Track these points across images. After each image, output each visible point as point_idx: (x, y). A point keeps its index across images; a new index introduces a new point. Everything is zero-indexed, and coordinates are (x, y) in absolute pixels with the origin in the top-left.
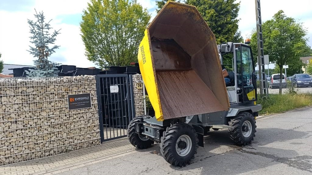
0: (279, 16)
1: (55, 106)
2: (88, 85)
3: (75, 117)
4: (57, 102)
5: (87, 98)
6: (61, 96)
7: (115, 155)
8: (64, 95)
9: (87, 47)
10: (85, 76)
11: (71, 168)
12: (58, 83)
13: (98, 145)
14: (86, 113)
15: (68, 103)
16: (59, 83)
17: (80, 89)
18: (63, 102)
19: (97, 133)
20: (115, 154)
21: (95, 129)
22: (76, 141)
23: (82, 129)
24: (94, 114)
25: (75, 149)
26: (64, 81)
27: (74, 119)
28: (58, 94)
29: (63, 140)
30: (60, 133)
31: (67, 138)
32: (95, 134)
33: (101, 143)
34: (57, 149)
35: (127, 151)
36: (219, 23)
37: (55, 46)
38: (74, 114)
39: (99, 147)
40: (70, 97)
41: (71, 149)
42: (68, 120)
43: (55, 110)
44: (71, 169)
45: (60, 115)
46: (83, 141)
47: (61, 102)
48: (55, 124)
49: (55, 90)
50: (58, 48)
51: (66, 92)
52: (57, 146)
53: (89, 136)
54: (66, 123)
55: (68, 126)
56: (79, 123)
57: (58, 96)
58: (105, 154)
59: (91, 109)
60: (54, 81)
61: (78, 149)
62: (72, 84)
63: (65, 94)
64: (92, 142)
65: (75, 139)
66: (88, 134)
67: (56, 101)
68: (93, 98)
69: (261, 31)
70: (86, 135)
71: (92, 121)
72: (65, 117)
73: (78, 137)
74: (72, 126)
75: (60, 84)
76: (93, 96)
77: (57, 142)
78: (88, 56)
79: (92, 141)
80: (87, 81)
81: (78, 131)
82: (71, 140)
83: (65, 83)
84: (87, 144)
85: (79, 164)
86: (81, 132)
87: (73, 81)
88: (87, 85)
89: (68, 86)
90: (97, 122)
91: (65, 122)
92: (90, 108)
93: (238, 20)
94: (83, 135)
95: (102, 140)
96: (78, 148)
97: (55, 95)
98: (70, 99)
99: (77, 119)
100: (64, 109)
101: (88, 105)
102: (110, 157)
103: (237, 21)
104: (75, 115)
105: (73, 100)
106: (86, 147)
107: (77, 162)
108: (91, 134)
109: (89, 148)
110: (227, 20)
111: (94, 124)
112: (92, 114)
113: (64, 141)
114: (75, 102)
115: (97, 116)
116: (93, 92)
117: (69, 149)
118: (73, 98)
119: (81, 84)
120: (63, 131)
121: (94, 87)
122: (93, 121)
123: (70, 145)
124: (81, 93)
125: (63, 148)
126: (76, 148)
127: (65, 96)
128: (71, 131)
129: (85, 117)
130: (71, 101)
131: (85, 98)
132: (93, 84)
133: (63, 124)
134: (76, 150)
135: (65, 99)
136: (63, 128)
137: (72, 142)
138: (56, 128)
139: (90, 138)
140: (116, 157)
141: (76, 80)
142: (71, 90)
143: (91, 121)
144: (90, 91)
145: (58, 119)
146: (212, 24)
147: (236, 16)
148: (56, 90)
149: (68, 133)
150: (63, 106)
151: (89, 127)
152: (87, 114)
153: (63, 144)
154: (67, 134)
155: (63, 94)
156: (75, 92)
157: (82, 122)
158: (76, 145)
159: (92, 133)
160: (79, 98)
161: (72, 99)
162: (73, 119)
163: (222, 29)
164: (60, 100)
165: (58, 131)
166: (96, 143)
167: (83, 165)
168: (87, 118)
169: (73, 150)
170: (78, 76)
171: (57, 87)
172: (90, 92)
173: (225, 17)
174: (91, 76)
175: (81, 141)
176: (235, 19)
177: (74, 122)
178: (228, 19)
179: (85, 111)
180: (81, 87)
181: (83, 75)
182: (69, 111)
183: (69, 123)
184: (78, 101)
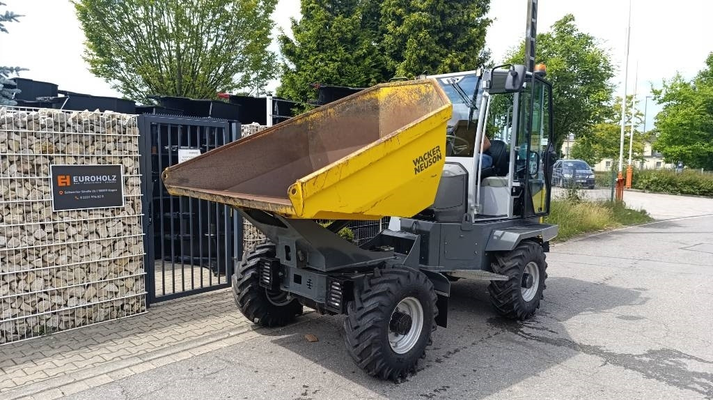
0: (564, 25)
1: (10, 196)
2: (115, 141)
3: (72, 231)
4: (16, 185)
5: (111, 178)
6: (29, 167)
7: (199, 344)
8: (39, 166)
9: (91, 39)
10: (108, 113)
11: (67, 387)
12: (20, 125)
13: (138, 312)
14: (108, 221)
15: (51, 189)
16: (25, 128)
17: (90, 150)
18: (36, 187)
19: (136, 280)
20: (196, 340)
21: (132, 267)
22: (72, 303)
23: (94, 268)
24: (130, 225)
25: (71, 324)
26: (42, 122)
27: (69, 237)
28: (19, 160)
29: (34, 299)
30: (22, 277)
31: (46, 293)
32: (130, 283)
33: (148, 307)
34: (12, 325)
35: (232, 334)
36: (450, 21)
37: (7, 12)
38: (68, 223)
39: (143, 319)
40: (57, 171)
41: (56, 325)
42: (50, 240)
43: (8, 207)
44: (69, 390)
45: (25, 224)
46: (95, 301)
47: (28, 185)
48: (9, 251)
49: (9, 148)
50: (17, 21)
51: (45, 157)
52: (13, 317)
53: (112, 288)
54: (44, 248)
55: (51, 259)
56: (84, 251)
57: (19, 166)
58: (166, 340)
59: (123, 210)
60: (8, 119)
61: (80, 325)
62: (66, 132)
63: (41, 161)
64: (122, 306)
65: (71, 297)
66: (111, 282)
67: (12, 181)
68: (130, 181)
69: (532, 54)
70: (103, 285)
71: (123, 247)
72: (40, 230)
73: (80, 292)
74: (63, 259)
75: (27, 131)
76: (128, 175)
77: (13, 305)
78: (93, 63)
79: (121, 303)
80: (114, 130)
81: (79, 273)
82: (57, 299)
83: (43, 127)
84: (107, 310)
85: (91, 375)
86: (91, 276)
87: (69, 126)
88: (112, 140)
89: (54, 140)
90: (139, 250)
91: (40, 245)
92: (119, 209)
93: (491, 21)
94: (94, 285)
95: (151, 299)
96: (78, 322)
97: (8, 164)
98: (59, 178)
99: (79, 239)
100: (37, 207)
101: (112, 199)
102: (187, 352)
103: (486, 23)
104: (74, 226)
105: (68, 180)
106: (102, 319)
107: (85, 369)
108: (119, 283)
109: (111, 323)
110: (469, 16)
111: (128, 255)
112: (124, 224)
113: (34, 301)
114: (73, 186)
115: (138, 231)
116: (128, 163)
117: (50, 324)
118: (68, 177)
119: (93, 137)
120: (33, 272)
121: (133, 147)
122: (126, 245)
123: (55, 313)
124: (94, 163)
125: (32, 322)
126: (74, 321)
127: (42, 169)
128: (60, 274)
129: (103, 233)
130: (60, 184)
131: (105, 178)
132: (130, 141)
133: (34, 251)
134: (73, 326)
135: (43, 176)
136: (34, 263)
137: (60, 305)
138: (9, 262)
139: (116, 293)
140: (203, 350)
141: (79, 123)
142: (63, 152)
143: (120, 246)
144: (121, 158)
145: (16, 236)
146: (435, 21)
147: (485, 11)
148: (14, 149)
149: (49, 278)
150: (35, 198)
151: (115, 261)
152: (110, 224)
153: (31, 309)
154: (45, 280)
155: (35, 162)
156: (76, 157)
157: (94, 247)
158: (73, 314)
159: (122, 280)
160: (87, 178)
161: (64, 177)
162: (66, 237)
163: (456, 36)
164: (27, 180)
165: (17, 274)
166: (132, 306)
167: (106, 379)
168: (108, 236)
169: (62, 326)
170: (87, 111)
171: (18, 138)
172: (122, 163)
173: (464, 8)
174: (124, 115)
175: (89, 301)
176: (484, 17)
177: (68, 245)
178: (472, 15)
179: (103, 215)
180: (93, 144)
181: (102, 110)
182: (55, 213)
183: (54, 250)
184: (82, 186)
